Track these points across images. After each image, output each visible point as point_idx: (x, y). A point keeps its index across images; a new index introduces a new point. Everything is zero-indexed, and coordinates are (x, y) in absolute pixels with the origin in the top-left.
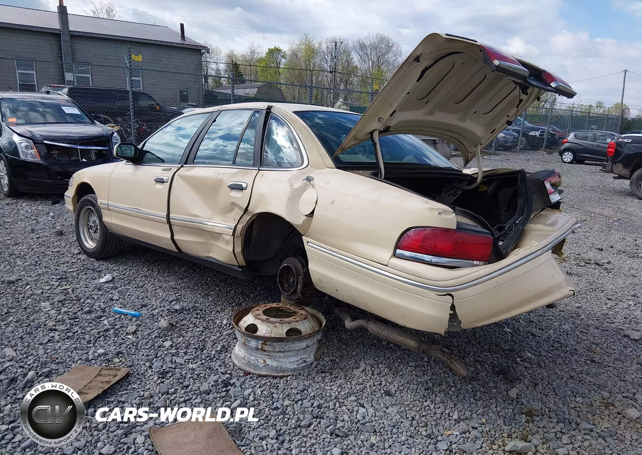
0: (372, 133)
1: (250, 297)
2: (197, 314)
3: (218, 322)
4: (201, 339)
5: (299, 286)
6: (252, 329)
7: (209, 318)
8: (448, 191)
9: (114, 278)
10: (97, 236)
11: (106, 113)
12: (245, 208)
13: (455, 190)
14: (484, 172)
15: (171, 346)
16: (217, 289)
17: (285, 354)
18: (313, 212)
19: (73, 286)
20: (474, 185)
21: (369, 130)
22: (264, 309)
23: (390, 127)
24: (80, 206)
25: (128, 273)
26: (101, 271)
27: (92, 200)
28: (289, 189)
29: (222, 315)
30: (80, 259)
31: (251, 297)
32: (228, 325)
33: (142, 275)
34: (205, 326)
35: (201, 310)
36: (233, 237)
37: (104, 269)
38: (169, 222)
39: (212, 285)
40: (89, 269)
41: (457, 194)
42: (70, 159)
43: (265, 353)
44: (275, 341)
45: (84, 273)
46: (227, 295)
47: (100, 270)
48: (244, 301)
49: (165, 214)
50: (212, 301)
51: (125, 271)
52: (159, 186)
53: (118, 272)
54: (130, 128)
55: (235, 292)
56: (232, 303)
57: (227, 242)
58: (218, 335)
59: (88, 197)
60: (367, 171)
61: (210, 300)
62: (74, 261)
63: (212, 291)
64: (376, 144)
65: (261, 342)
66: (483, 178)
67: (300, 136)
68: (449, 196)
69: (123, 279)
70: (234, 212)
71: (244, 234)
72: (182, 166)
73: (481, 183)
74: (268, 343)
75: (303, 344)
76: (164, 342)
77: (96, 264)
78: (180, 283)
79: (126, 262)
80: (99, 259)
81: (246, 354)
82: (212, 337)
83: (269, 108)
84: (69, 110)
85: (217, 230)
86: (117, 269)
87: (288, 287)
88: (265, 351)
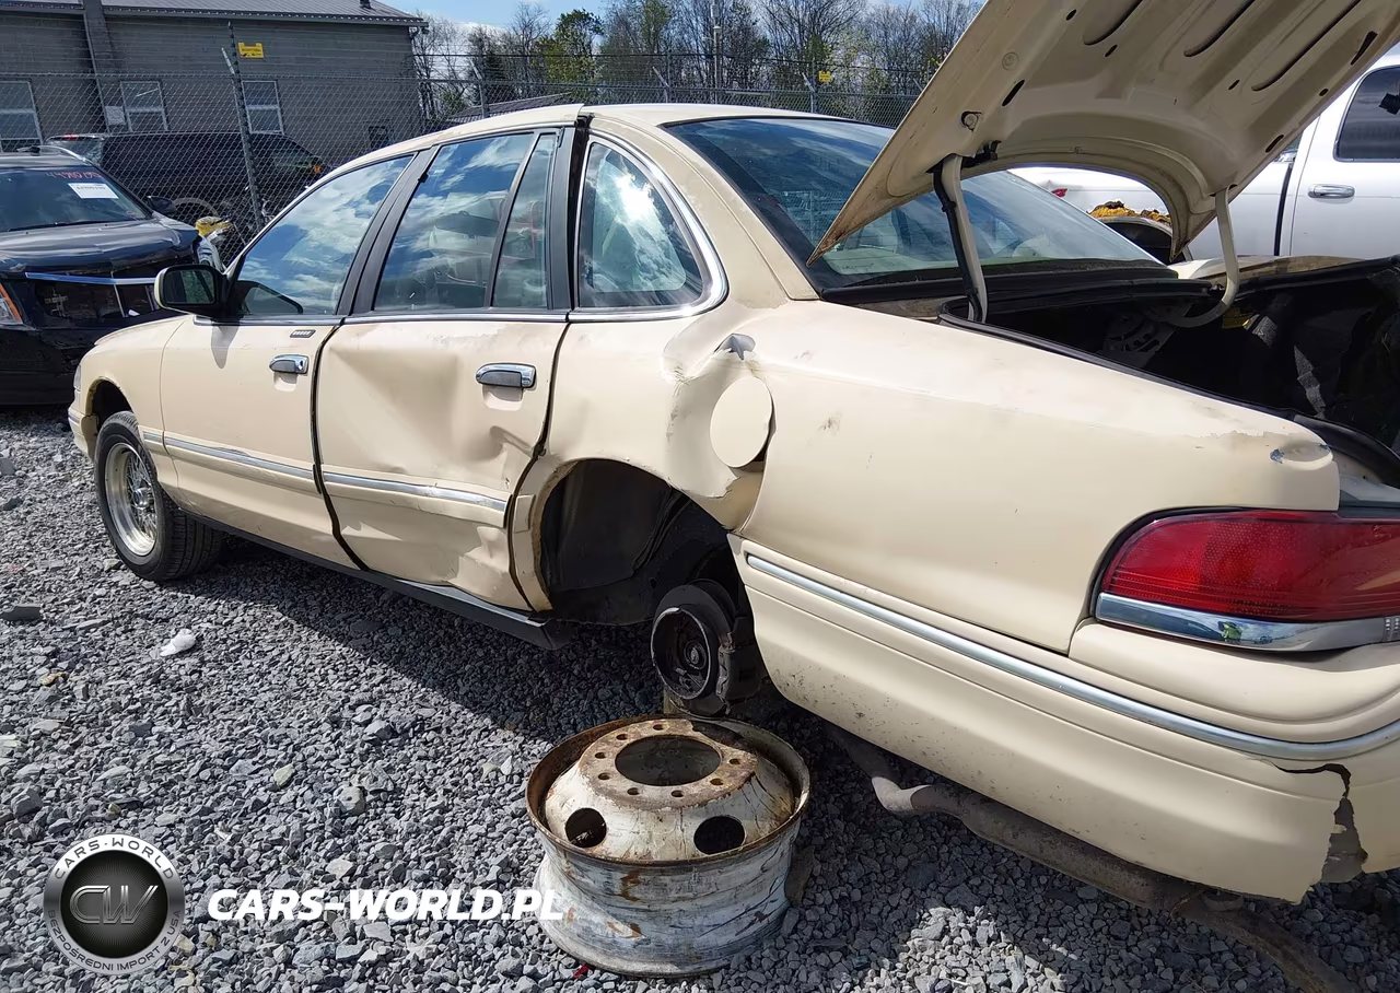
0: (937, 170)
1: (571, 672)
2: (425, 743)
3: (487, 768)
4: (439, 839)
5: (722, 679)
6: (588, 827)
7: (462, 756)
8: (1126, 337)
9: (200, 639)
10: (152, 520)
11: (199, 192)
12: (534, 444)
13: (1150, 330)
14: (1241, 270)
15: (351, 873)
16: (480, 653)
17: (699, 902)
18: (761, 457)
19: (87, 677)
20: (1214, 314)
21: (930, 159)
22: (617, 750)
23: (996, 143)
24: (102, 443)
25: (239, 619)
26: (167, 620)
27: (128, 426)
28: (670, 379)
29: (498, 742)
30: (116, 584)
31: (575, 672)
32: (516, 778)
33: (276, 622)
34: (449, 787)
35: (437, 730)
36: (506, 531)
37: (176, 611)
38: (321, 488)
39: (467, 641)
40: (137, 616)
41: (1157, 343)
42: (97, 311)
43: (636, 905)
44: (663, 873)
45: (122, 628)
46: (507, 671)
47: (162, 614)
48: (557, 689)
49: (310, 465)
50: (466, 694)
51: (232, 614)
52: (283, 386)
53: (213, 617)
54: (251, 222)
55: (528, 662)
56: (524, 699)
57: (492, 547)
58: (489, 818)
59: (118, 419)
60: (921, 302)
61: (461, 693)
62: (98, 592)
63: (466, 662)
64: (954, 204)
65: (618, 876)
66: (1241, 288)
67: (691, 199)
68: (1128, 349)
69: (225, 641)
70: (503, 456)
71: (540, 519)
72: (342, 323)
73: (1234, 304)
74: (641, 877)
75: (751, 868)
76: (329, 860)
77: (158, 597)
78: (378, 642)
79: (237, 584)
80: (166, 581)
81: (576, 906)
82: (471, 829)
83: (583, 124)
84: (86, 190)
85: (456, 510)
86: (211, 609)
87: (685, 676)
88: (635, 899)
